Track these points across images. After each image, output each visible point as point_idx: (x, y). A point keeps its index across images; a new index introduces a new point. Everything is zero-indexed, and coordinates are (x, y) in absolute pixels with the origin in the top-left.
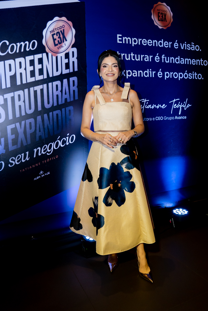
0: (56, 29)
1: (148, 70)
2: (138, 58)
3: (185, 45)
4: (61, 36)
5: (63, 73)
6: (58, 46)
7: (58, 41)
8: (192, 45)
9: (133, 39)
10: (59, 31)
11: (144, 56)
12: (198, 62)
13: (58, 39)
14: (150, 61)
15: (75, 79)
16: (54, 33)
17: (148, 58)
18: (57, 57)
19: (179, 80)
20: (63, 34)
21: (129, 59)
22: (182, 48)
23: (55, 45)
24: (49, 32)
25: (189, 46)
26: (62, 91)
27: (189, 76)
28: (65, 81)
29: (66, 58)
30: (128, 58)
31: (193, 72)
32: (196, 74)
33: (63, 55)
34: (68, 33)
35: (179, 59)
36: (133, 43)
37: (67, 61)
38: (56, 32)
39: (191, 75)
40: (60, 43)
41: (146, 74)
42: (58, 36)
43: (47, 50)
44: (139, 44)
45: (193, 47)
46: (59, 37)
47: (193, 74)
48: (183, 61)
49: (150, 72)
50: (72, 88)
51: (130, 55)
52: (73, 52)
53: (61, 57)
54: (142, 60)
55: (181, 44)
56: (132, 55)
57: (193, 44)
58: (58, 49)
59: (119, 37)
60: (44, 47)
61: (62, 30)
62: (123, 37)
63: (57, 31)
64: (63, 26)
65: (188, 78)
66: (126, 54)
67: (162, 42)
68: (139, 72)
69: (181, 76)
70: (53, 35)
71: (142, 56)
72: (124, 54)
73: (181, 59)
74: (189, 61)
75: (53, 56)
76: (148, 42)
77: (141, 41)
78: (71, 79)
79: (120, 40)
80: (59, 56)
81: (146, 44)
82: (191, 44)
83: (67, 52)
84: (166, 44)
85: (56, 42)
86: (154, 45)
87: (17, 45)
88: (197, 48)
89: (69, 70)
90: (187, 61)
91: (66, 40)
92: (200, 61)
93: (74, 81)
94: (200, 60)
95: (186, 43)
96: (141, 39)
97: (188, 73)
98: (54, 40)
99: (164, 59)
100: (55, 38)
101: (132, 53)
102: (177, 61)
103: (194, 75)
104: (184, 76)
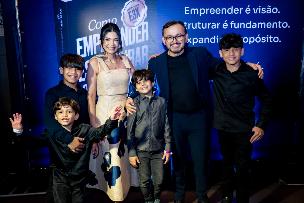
0: (131, 7)
1: (215, 36)
2: (204, 26)
3: (258, 10)
4: (136, 13)
5: (136, 43)
6: (133, 21)
7: (133, 17)
8: (268, 8)
9: (200, 10)
10: (134, 9)
11: (212, 24)
12: (275, 25)
13: (133, 16)
14: (218, 28)
15: (146, 47)
16: (130, 11)
17: (215, 26)
18: (132, 30)
19: (250, 44)
20: (137, 11)
21: (196, 27)
22: (255, 13)
23: (131, 20)
24: (126, 11)
25: (264, 9)
26: (135, 57)
27: (261, 40)
28: (138, 48)
29: (139, 30)
30: (194, 27)
31: (268, 36)
32: (271, 37)
33: (137, 28)
34: (141, 10)
35: (250, 24)
36: (201, 13)
37: (140, 32)
38: (131, 10)
39: (265, 38)
40: (134, 19)
41: (213, 40)
42: (133, 13)
43: (124, 24)
44: (207, 13)
45: (270, 10)
46: (135, 14)
47: (267, 37)
48: (255, 26)
49: (217, 38)
50: (143, 55)
51: (197, 24)
52: (145, 25)
53: (135, 29)
54: (209, 28)
55: (254, 9)
56: (199, 24)
57: (270, 6)
58: (133, 23)
59: (187, 9)
60: (122, 23)
61: (137, 8)
62: (191, 9)
63: (133, 9)
64: (138, 5)
65: (261, 41)
66: (193, 24)
67: (232, 9)
68: (205, 39)
69: (252, 40)
70: (129, 13)
71: (209, 24)
72: (191, 24)
73: (253, 23)
74: (263, 25)
75: (129, 30)
76: (216, 11)
77: (209, 11)
78: (143, 47)
79: (187, 12)
80: (134, 29)
81: (214, 13)
82: (266, 7)
83: (140, 25)
84: (236, 11)
85: (132, 18)
86: (222, 13)
87: (102, 23)
88: (275, 10)
89: (141, 40)
90: (260, 25)
91: (140, 16)
92: (278, 24)
93: (145, 49)
94: (277, 22)
95: (260, 7)
96: (209, 9)
97: (261, 37)
98: (130, 16)
99: (233, 25)
100: (131, 15)
101: (199, 22)
102: (248, 25)
103: (269, 39)
104: (255, 40)
